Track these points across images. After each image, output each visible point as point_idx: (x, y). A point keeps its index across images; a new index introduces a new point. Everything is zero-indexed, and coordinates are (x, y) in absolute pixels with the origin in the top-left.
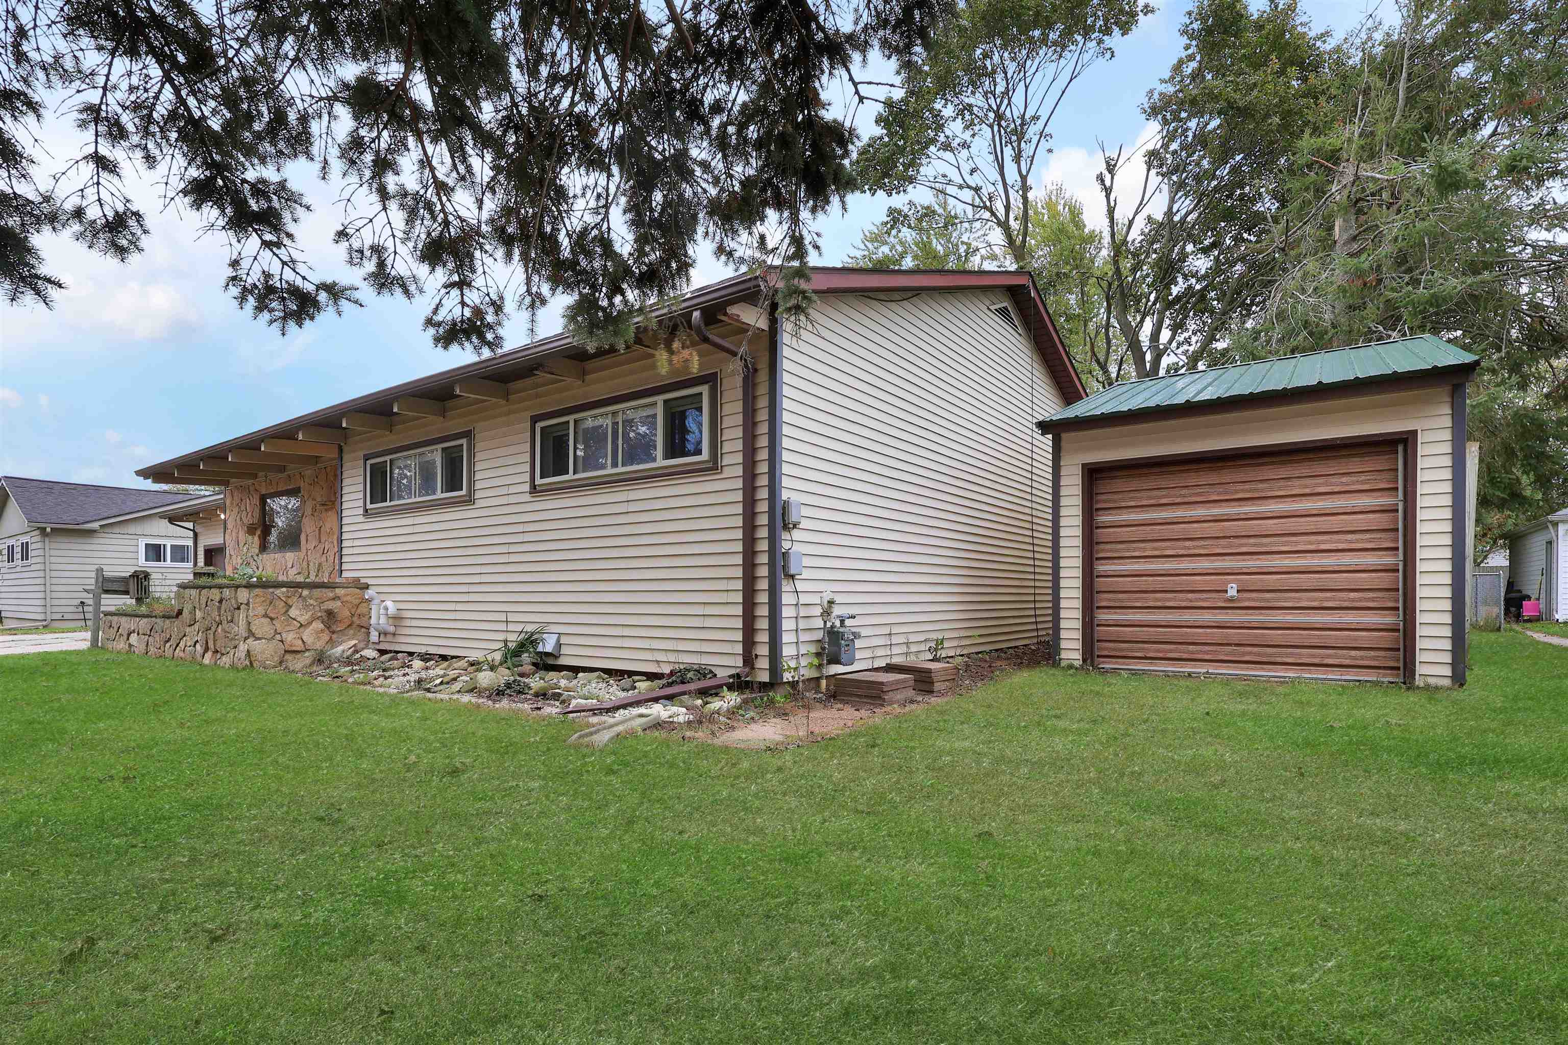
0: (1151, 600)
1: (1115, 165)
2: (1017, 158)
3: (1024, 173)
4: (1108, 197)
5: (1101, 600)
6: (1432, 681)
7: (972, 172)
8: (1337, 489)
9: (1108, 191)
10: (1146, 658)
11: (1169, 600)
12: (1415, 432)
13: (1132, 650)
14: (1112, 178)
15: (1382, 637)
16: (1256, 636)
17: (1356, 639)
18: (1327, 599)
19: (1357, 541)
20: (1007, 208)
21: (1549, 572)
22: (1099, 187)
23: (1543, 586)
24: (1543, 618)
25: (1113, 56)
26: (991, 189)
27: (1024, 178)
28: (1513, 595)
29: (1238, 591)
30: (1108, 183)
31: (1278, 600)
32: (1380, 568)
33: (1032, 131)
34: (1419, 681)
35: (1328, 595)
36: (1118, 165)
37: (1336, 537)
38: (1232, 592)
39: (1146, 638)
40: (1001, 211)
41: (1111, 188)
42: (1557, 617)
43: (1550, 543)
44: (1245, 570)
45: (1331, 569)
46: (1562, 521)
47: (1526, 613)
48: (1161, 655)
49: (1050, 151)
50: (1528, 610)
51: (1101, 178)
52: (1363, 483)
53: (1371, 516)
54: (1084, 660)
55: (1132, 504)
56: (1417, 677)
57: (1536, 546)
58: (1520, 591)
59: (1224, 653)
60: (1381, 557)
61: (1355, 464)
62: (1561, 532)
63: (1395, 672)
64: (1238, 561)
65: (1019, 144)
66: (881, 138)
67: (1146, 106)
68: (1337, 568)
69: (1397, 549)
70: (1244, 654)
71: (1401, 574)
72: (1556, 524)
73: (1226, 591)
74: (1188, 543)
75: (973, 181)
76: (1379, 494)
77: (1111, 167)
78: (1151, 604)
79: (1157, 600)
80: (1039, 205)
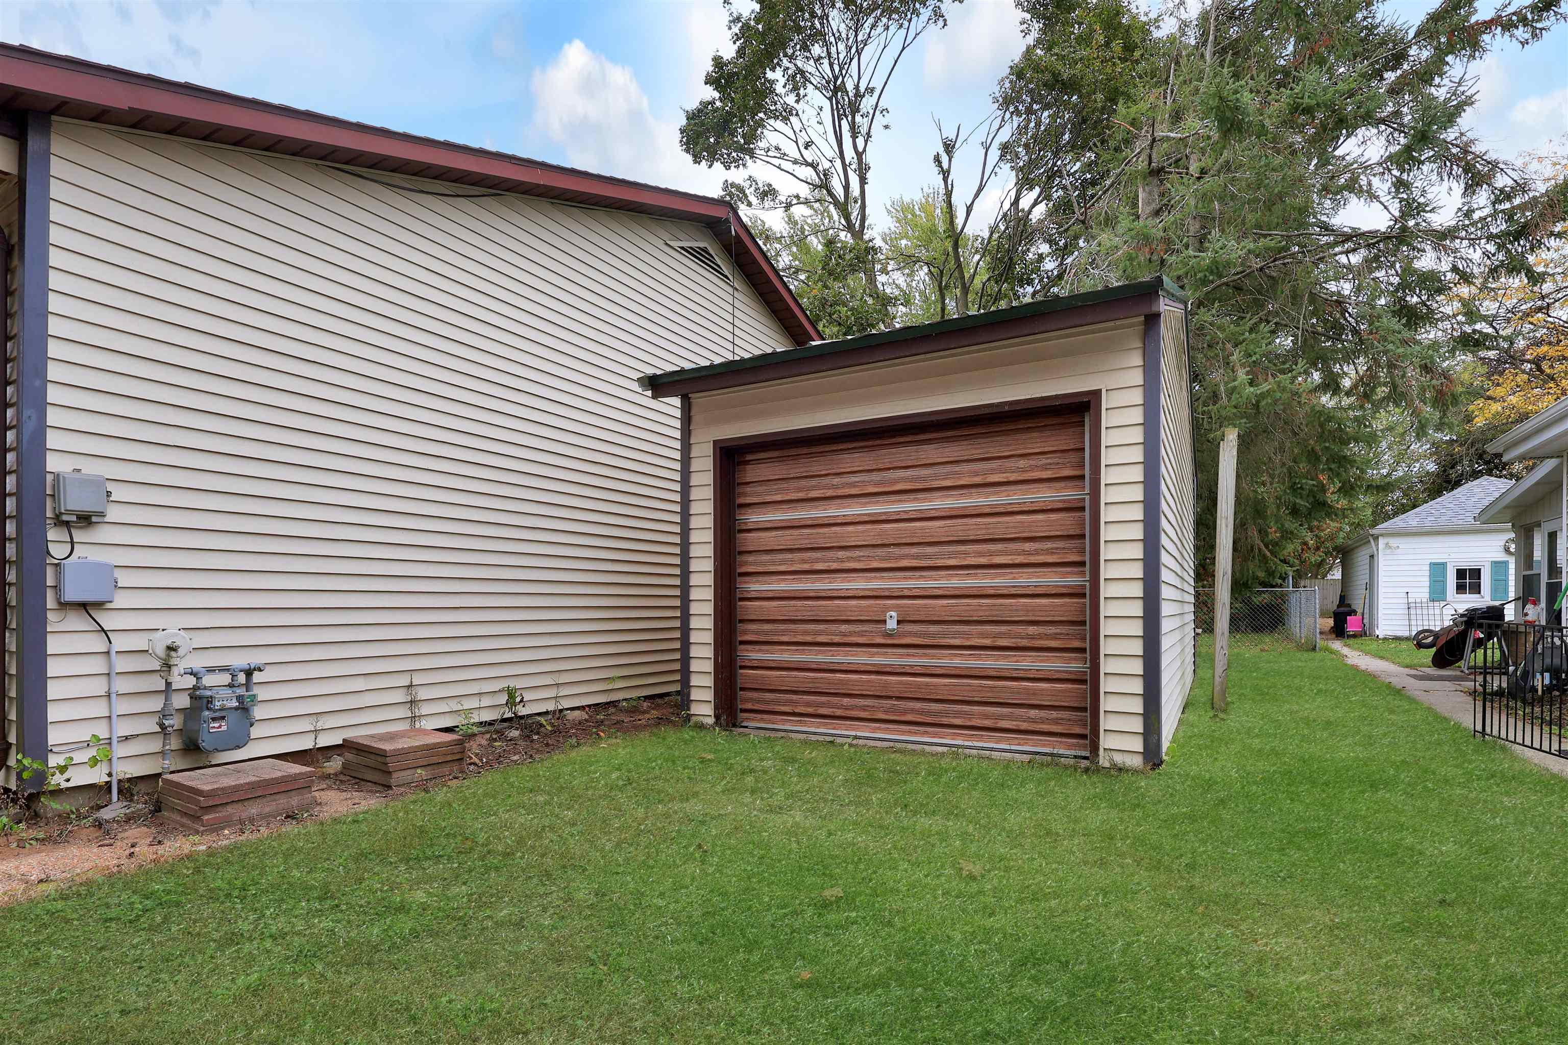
0: (801, 632)
1: (954, 146)
2: (854, 135)
3: (860, 149)
4: (945, 180)
5: (745, 632)
6: (1118, 758)
7: (807, 146)
8: (1013, 477)
9: (945, 174)
10: (794, 714)
11: (819, 633)
12: (1097, 394)
13: (778, 702)
14: (950, 160)
15: (1065, 691)
16: (919, 686)
17: (1035, 693)
18: (1000, 635)
19: (1037, 552)
20: (846, 187)
21: (1371, 586)
22: (936, 170)
23: (1367, 601)
24: (1365, 633)
25: (945, 25)
26: (827, 165)
27: (859, 155)
28: (1342, 609)
29: (899, 622)
30: (945, 165)
31: (944, 635)
32: (1064, 591)
33: (867, 103)
34: (1104, 761)
35: (1003, 628)
36: (956, 146)
37: (1012, 546)
38: (892, 624)
39: (794, 686)
40: (839, 191)
41: (949, 171)
42: (1377, 632)
43: (1372, 556)
44: (907, 593)
45: (1005, 592)
46: (1382, 535)
47: (1351, 629)
48: (810, 710)
49: (886, 127)
50: (1352, 625)
51: (937, 160)
52: (1045, 468)
53: (1053, 516)
54: (717, 717)
55: (778, 498)
56: (1101, 752)
57: (1361, 557)
58: (1349, 606)
59: (881, 708)
60: (1064, 575)
61: (1036, 442)
62: (1381, 546)
63: (1081, 741)
64: (899, 579)
65: (853, 118)
66: (712, 103)
67: (997, 95)
68: (1013, 591)
69: (1083, 564)
70: (905, 712)
71: (1087, 600)
72: (1376, 538)
73: (885, 622)
74: (841, 554)
75: (809, 155)
76: (1062, 484)
77: (949, 147)
78: (799, 639)
79: (806, 633)
80: (916, 207)
